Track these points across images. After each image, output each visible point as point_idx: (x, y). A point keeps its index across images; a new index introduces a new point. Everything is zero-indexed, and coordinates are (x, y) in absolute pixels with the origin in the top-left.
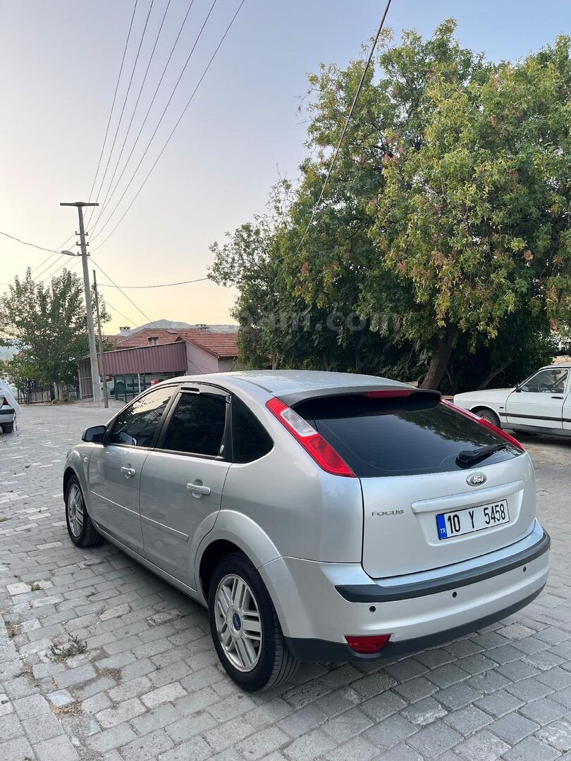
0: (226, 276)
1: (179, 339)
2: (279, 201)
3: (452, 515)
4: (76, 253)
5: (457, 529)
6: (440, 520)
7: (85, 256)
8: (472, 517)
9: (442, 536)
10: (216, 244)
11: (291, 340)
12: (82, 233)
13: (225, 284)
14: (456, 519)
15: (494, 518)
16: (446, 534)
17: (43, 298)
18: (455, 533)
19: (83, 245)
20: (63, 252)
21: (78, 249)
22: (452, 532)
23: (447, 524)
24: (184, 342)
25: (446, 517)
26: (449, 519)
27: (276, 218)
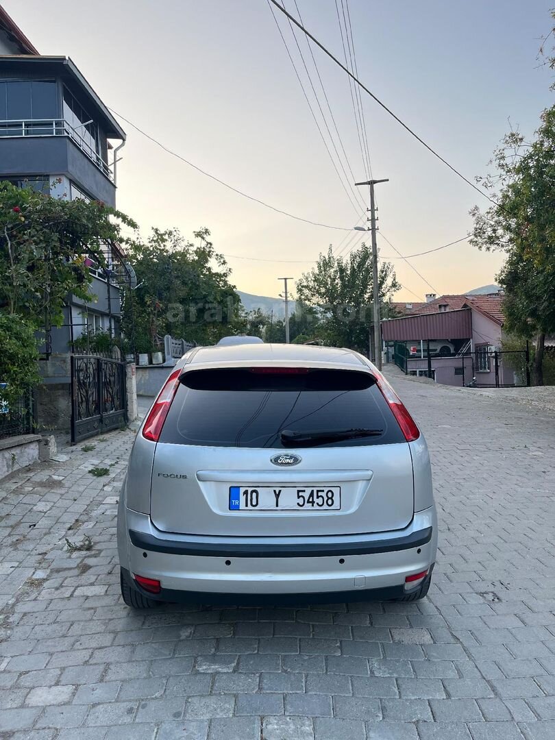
0: (492, 240)
1: (465, 306)
2: (503, 158)
3: (250, 490)
4: (366, 229)
5: (254, 503)
6: (234, 492)
7: (374, 230)
8: (277, 496)
9: (233, 507)
10: (476, 208)
11: (548, 307)
12: (373, 210)
13: (488, 249)
14: (254, 494)
15: (313, 502)
16: (238, 506)
17: (342, 270)
18: (250, 507)
19: (373, 220)
20: (356, 229)
21: (369, 224)
22: (247, 506)
23: (242, 498)
24: (471, 309)
25: (242, 490)
26: (246, 492)
27: (504, 177)
